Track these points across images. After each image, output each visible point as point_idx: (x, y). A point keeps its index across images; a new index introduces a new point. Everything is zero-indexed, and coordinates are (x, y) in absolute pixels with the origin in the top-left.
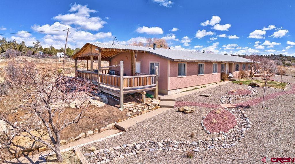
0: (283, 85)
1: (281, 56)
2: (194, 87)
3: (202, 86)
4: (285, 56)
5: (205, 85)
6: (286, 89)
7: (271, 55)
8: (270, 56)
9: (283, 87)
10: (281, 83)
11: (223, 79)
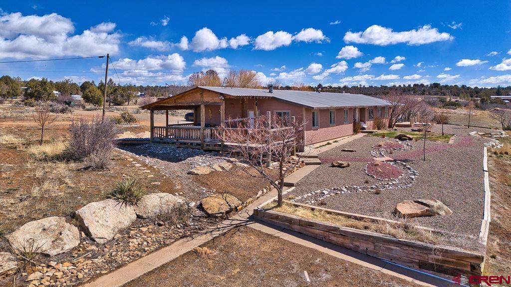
0: (446, 137)
1: (436, 85)
2: (326, 143)
3: (334, 140)
4: (446, 86)
5: (337, 140)
6: (451, 142)
7: (415, 85)
8: (412, 86)
9: (447, 139)
10: (443, 135)
11: (355, 131)
